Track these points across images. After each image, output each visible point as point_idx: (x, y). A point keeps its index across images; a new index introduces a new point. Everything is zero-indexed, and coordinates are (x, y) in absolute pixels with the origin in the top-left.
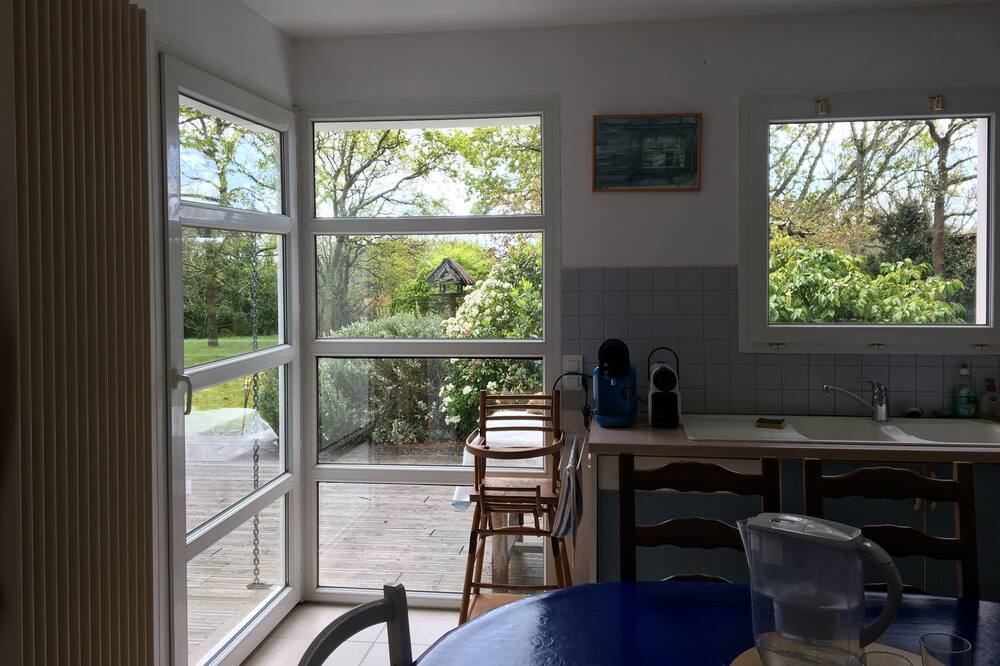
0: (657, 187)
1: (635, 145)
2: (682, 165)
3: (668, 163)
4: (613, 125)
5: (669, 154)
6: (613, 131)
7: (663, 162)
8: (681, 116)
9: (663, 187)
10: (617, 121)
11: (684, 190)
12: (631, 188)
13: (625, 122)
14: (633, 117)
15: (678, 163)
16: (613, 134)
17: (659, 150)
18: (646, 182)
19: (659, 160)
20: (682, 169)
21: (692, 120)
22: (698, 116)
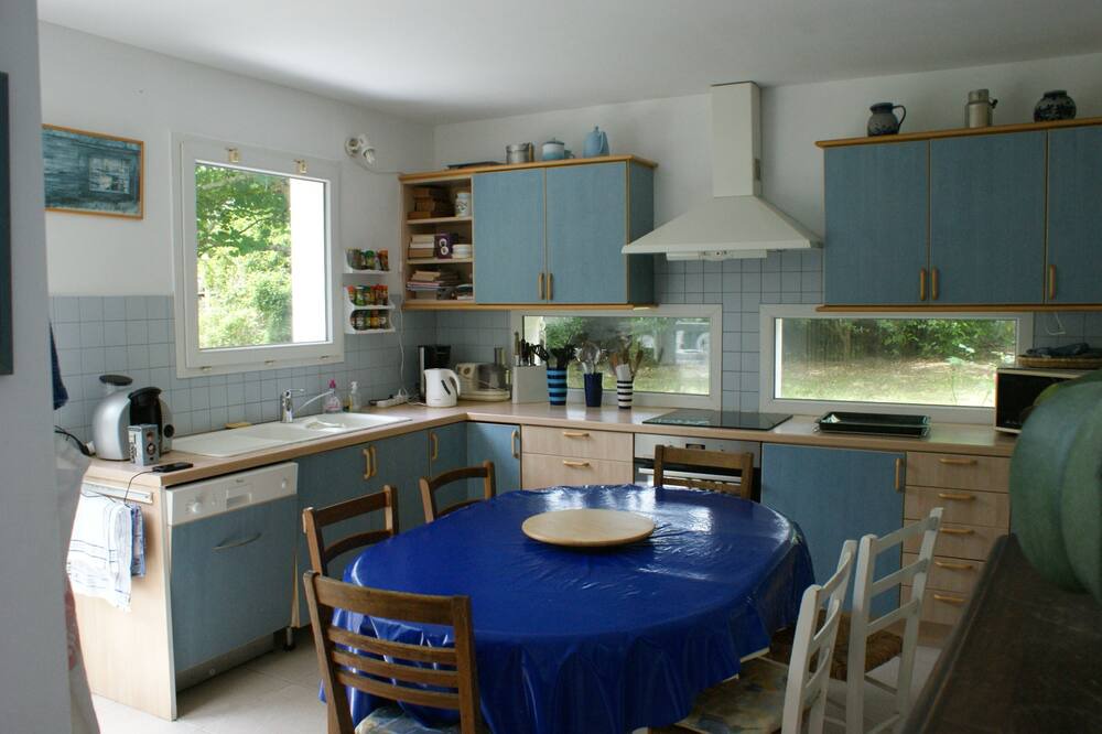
0: (103, 211)
1: (82, 164)
2: (126, 191)
3: (114, 187)
4: (61, 138)
5: (115, 178)
6: (59, 144)
7: (108, 186)
8: (126, 141)
9: (109, 212)
10: (65, 135)
11: (128, 217)
12: (80, 209)
13: (72, 136)
14: (80, 133)
15: (123, 189)
16: (59, 147)
17: (106, 172)
18: (93, 205)
19: (105, 183)
20: (125, 195)
21: (134, 147)
22: (140, 144)
